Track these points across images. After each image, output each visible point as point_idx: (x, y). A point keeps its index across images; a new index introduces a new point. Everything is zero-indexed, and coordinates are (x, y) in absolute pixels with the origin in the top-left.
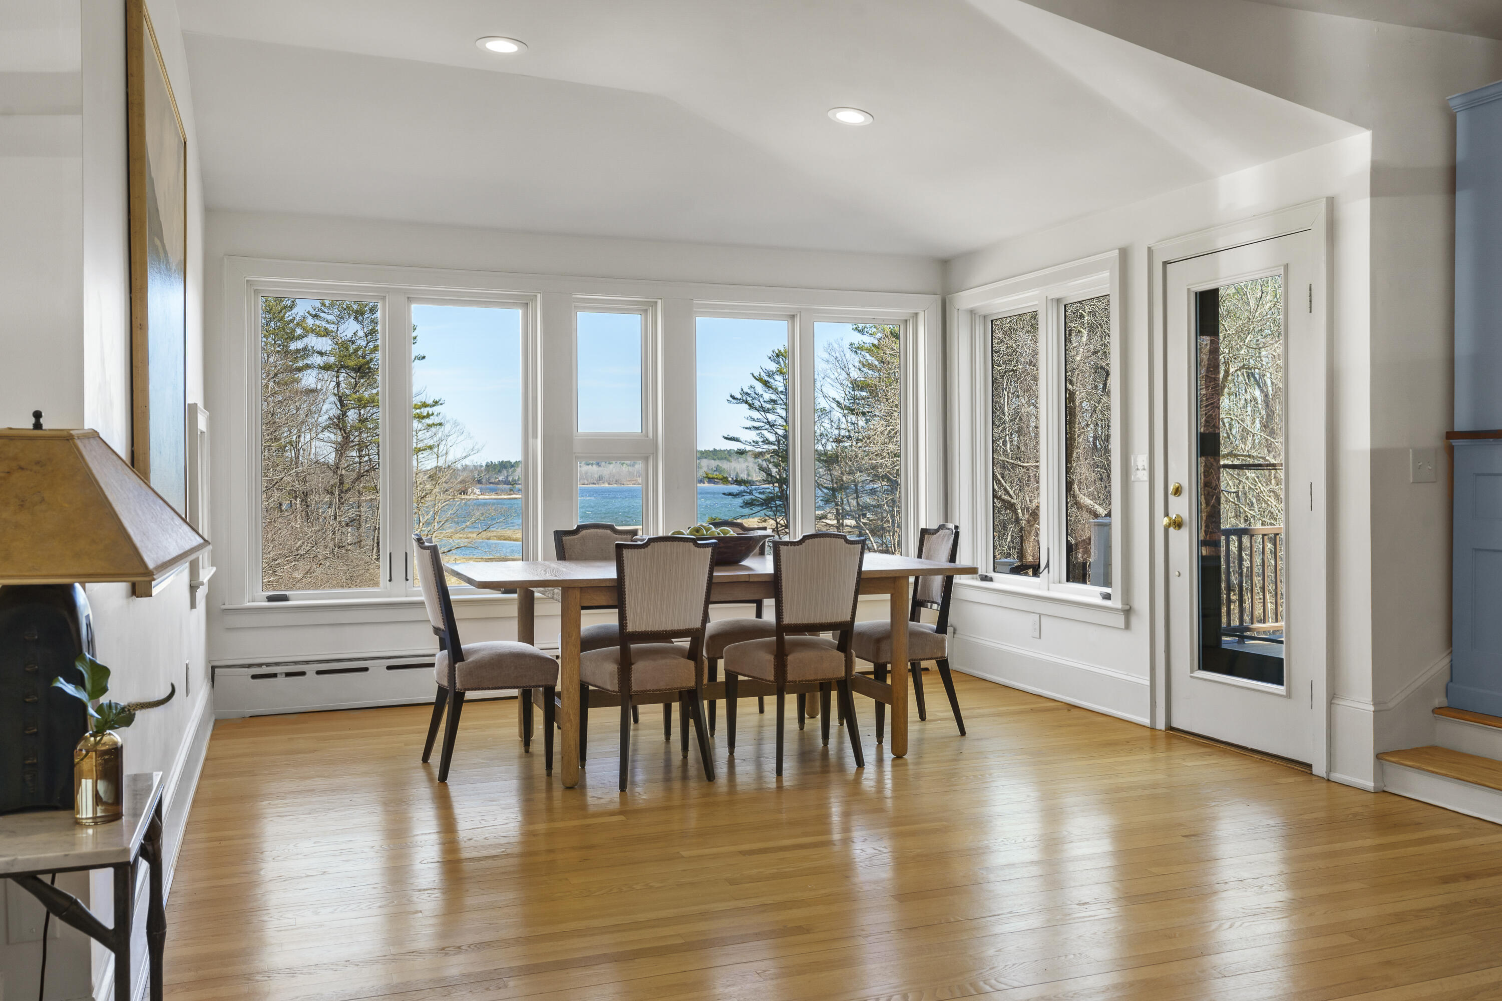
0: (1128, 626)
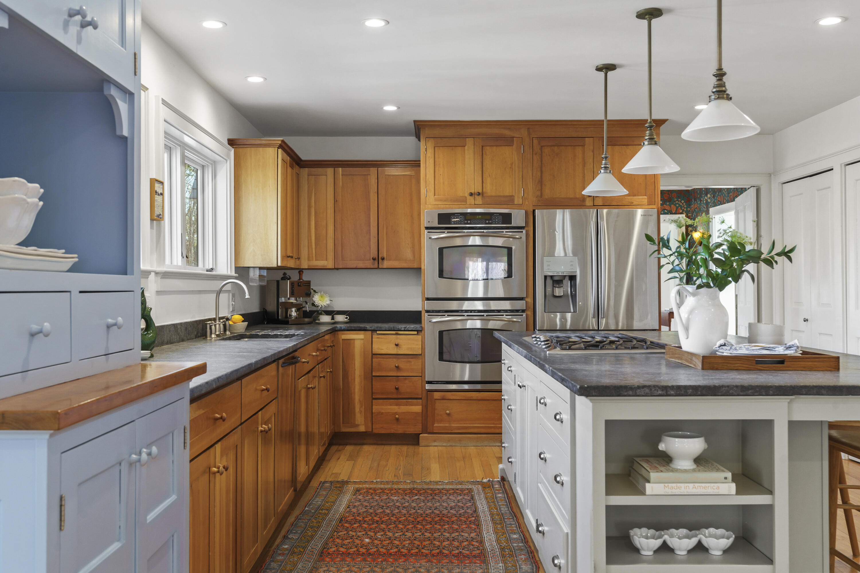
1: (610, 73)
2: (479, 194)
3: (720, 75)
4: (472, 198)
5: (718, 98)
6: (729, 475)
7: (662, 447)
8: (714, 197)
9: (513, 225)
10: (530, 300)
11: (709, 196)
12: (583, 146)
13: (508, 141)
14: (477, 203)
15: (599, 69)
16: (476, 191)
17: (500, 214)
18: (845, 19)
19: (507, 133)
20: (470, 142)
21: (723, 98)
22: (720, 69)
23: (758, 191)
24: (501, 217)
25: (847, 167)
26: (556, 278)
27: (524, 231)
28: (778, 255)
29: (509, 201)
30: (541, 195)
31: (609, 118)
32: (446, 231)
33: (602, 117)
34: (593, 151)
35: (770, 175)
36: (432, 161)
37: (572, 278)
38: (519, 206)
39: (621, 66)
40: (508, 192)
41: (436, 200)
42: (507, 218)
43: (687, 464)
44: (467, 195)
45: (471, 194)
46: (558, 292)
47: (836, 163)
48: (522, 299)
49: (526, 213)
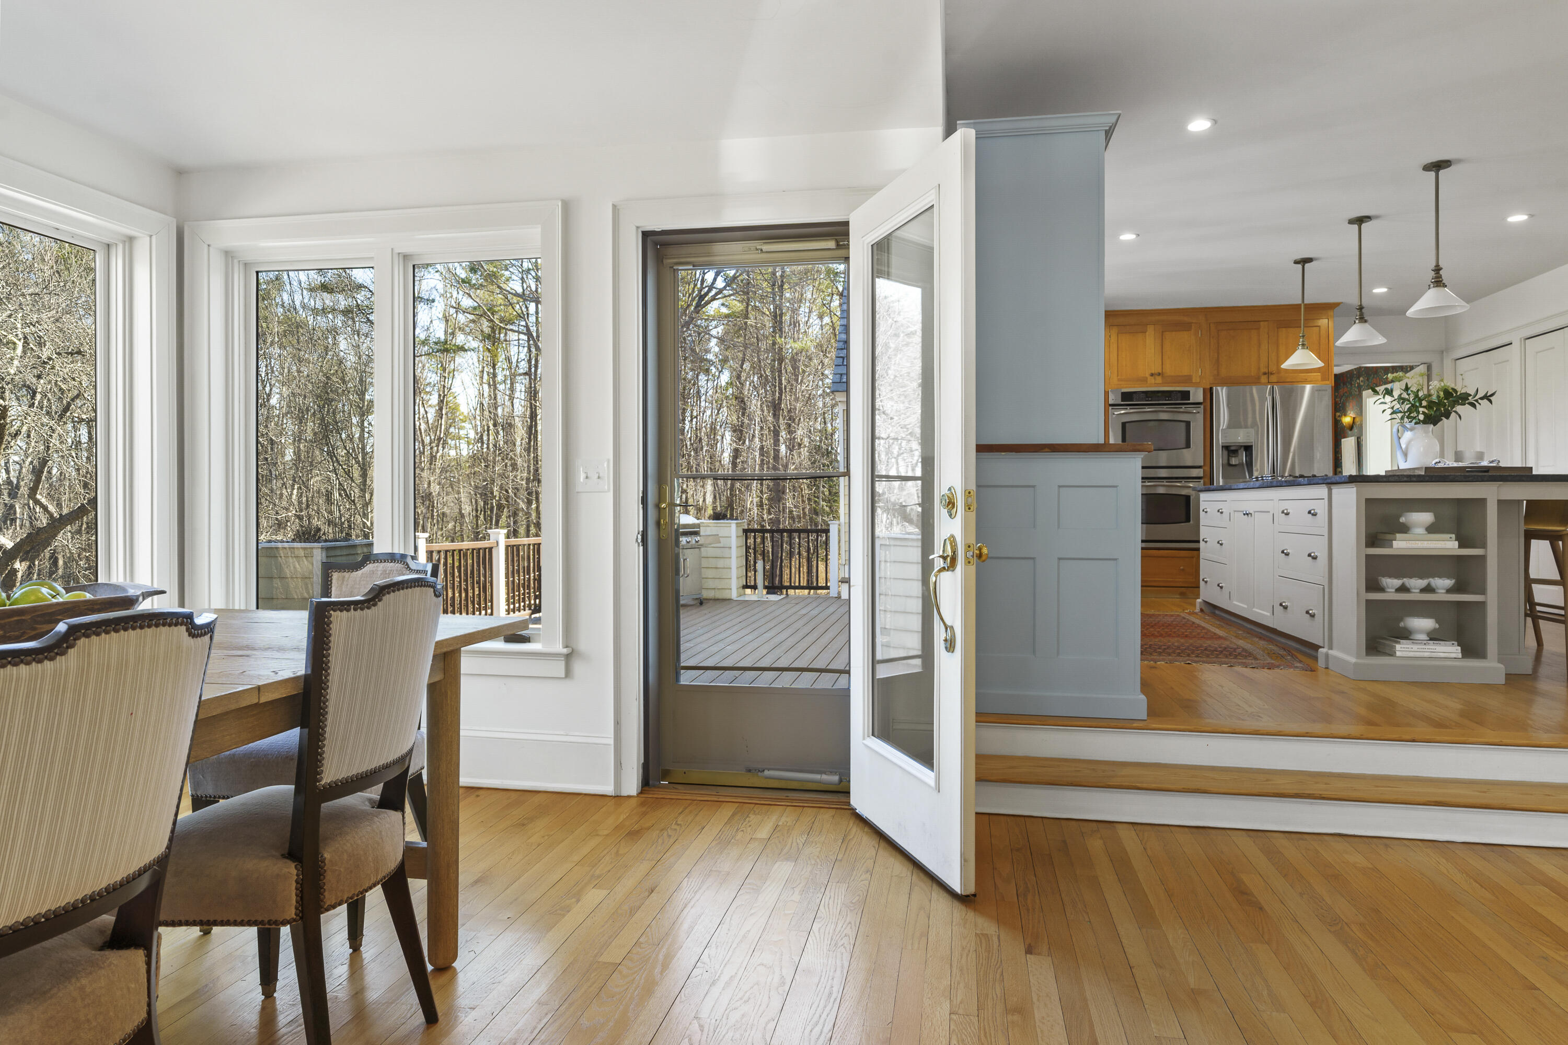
0: (568, 674)
1: (1307, 265)
2: (1159, 374)
3: (1437, 269)
4: (1152, 378)
5: (1437, 286)
6: (1453, 536)
7: (1402, 520)
8: (1368, 380)
9: (1191, 401)
10: (1207, 468)
11: (1361, 379)
12: (1258, 329)
13: (1186, 327)
14: (1157, 382)
15: (1296, 262)
16: (1156, 372)
17: (1179, 392)
18: (1531, 216)
19: (1186, 319)
20: (1151, 330)
21: (1440, 286)
22: (1437, 266)
23: (1429, 368)
24: (1179, 394)
25: (1527, 341)
26: (1232, 448)
27: (1202, 406)
28: (1482, 398)
29: (1188, 380)
30: (1218, 375)
31: (1306, 302)
32: (1128, 407)
33: (1300, 302)
34: (1268, 334)
35: (1442, 352)
36: (1115, 346)
37: (1248, 449)
38: (1197, 385)
39: (1316, 259)
40: (1185, 372)
41: (1119, 380)
42: (1186, 395)
43: (1421, 531)
44: (1147, 375)
45: (1152, 375)
46: (1234, 461)
47: (1516, 338)
48: (1200, 467)
49: (1204, 390)
